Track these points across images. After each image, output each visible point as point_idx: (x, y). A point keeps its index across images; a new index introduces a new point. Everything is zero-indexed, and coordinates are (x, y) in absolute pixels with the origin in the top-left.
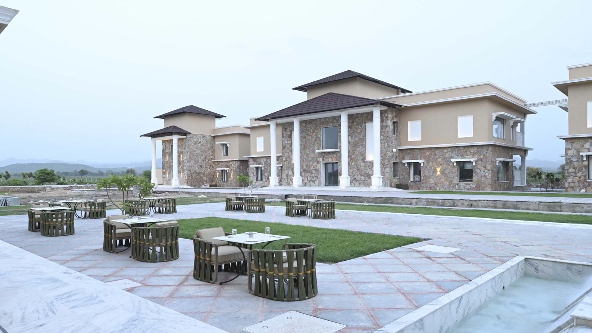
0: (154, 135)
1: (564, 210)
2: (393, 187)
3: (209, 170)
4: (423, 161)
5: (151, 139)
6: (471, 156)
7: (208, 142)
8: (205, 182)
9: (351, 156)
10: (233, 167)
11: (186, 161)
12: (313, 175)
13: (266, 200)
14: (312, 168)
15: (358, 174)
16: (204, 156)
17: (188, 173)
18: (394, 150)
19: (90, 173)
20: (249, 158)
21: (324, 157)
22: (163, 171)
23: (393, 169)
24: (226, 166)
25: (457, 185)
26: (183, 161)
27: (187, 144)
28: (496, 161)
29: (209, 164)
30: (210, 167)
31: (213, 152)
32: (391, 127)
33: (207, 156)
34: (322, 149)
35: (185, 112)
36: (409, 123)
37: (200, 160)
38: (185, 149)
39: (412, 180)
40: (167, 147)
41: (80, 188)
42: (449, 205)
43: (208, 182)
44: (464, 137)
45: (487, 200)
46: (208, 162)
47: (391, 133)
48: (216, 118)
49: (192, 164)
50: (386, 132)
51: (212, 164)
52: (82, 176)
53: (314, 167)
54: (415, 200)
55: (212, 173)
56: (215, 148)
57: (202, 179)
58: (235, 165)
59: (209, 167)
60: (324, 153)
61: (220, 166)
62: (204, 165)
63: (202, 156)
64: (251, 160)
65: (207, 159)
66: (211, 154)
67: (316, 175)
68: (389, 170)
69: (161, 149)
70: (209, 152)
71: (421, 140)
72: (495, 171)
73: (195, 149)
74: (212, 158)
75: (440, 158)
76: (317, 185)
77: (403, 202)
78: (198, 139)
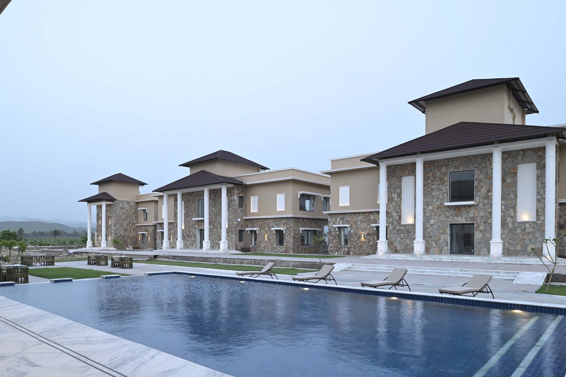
0: (90, 200)
1: (277, 265)
2: (239, 250)
3: (132, 234)
4: (258, 229)
5: (87, 204)
6: (283, 226)
7: (133, 208)
8: (129, 245)
9: (214, 224)
10: (150, 231)
11: (113, 225)
12: (192, 239)
13: (134, 259)
14: (192, 234)
15: (218, 239)
16: (128, 221)
17: (114, 236)
18: (239, 220)
19: (66, 233)
20: (157, 223)
21: (199, 224)
22: (97, 234)
23: (238, 236)
24: (145, 231)
25: (275, 249)
26: (111, 225)
27: (114, 209)
28: (299, 230)
29: (133, 228)
30: (134, 230)
31: (136, 217)
32: (236, 201)
33: (131, 221)
34: (198, 217)
35: (112, 180)
36: (252, 198)
37: (125, 225)
38: (112, 214)
39: (254, 245)
40: (100, 212)
41: (31, 250)
42: (232, 262)
43: (132, 245)
44: (280, 210)
45: (248, 259)
46: (132, 226)
47: (237, 206)
48: (139, 185)
49: (118, 228)
50: (233, 205)
51: (135, 228)
52: (55, 236)
53: (193, 233)
54: (218, 259)
55: (135, 236)
56: (138, 213)
57: (127, 242)
58: (151, 229)
59: (132, 231)
60: (199, 221)
61: (141, 230)
62: (129, 229)
63: (127, 220)
64: (158, 225)
65: (131, 223)
66: (135, 218)
67: (194, 240)
68: (235, 237)
69: (96, 213)
70: (133, 217)
71: (257, 212)
72: (298, 238)
73: (121, 214)
74: (135, 223)
75: (267, 227)
76: (195, 248)
77: (213, 261)
78: (124, 205)
